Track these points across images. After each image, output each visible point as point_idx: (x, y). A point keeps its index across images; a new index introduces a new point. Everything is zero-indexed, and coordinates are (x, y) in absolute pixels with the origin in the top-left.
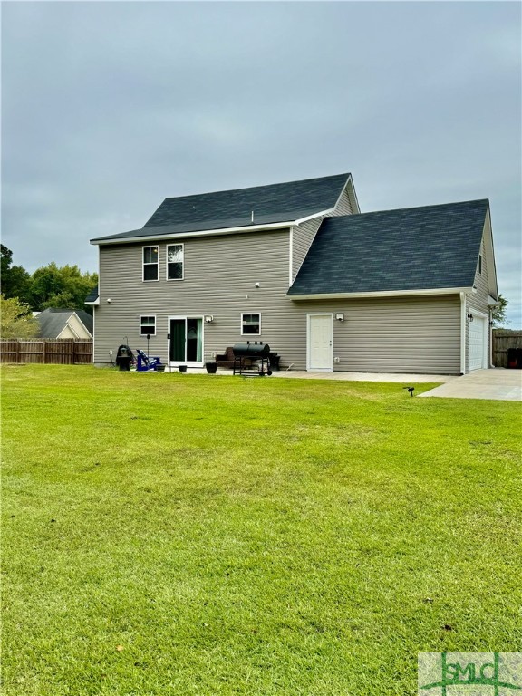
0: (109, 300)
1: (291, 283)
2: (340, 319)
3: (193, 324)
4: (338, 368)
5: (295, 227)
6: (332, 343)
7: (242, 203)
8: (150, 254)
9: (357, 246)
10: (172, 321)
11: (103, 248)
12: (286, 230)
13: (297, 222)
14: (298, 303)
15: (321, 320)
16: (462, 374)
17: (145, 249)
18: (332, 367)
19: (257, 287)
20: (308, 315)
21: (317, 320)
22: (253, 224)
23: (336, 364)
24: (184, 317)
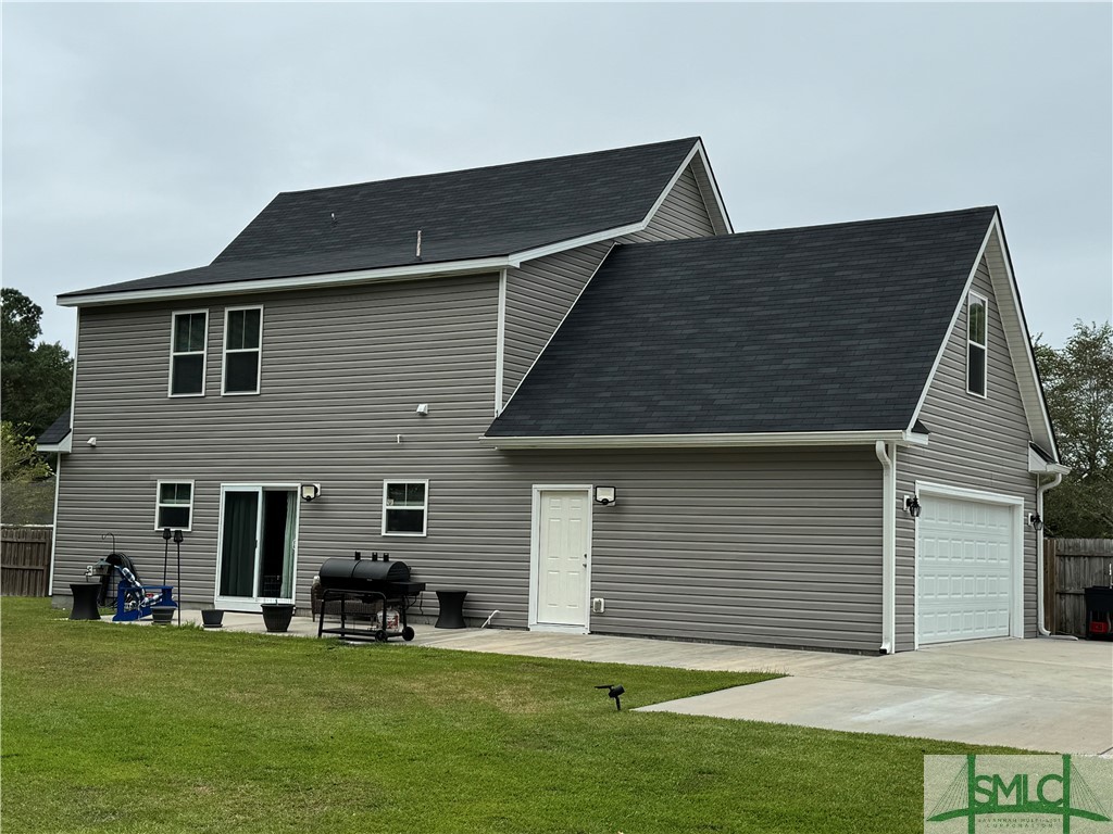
0: (92, 441)
1: (499, 408)
2: (605, 502)
3: (278, 502)
4: (601, 625)
5: (511, 270)
6: (589, 561)
7: (442, 206)
8: (190, 329)
9: (671, 318)
10: (229, 495)
11: (86, 313)
12: (492, 277)
13: (515, 260)
14: (514, 457)
15: (566, 500)
16: (884, 652)
17: (179, 318)
18: (586, 622)
19: (423, 415)
20: (537, 488)
21: (556, 501)
22: (420, 262)
23: (595, 613)
24: (256, 487)
